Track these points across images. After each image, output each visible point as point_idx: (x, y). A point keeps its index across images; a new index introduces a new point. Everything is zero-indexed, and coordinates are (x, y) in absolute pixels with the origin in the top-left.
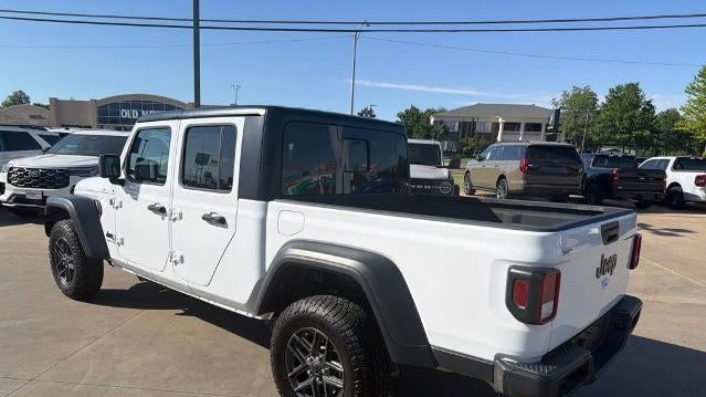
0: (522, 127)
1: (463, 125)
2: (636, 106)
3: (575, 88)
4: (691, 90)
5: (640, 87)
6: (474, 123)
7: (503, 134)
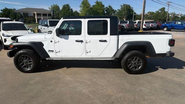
0: (42, 15)
1: (24, 14)
2: (69, 10)
3: (54, 5)
4: (81, 7)
5: (69, 5)
6: (28, 14)
7: (37, 17)
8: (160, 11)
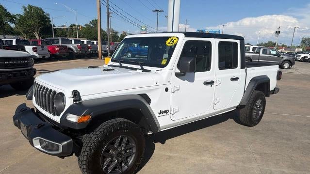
8: (92, 25)
